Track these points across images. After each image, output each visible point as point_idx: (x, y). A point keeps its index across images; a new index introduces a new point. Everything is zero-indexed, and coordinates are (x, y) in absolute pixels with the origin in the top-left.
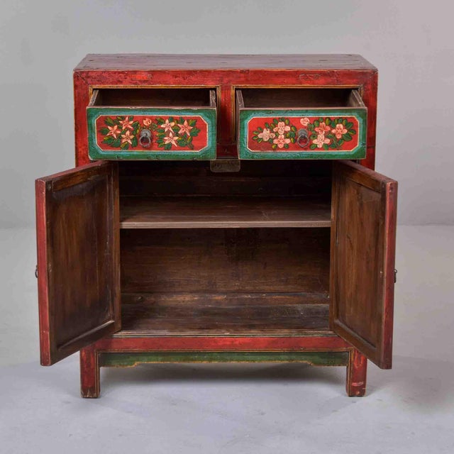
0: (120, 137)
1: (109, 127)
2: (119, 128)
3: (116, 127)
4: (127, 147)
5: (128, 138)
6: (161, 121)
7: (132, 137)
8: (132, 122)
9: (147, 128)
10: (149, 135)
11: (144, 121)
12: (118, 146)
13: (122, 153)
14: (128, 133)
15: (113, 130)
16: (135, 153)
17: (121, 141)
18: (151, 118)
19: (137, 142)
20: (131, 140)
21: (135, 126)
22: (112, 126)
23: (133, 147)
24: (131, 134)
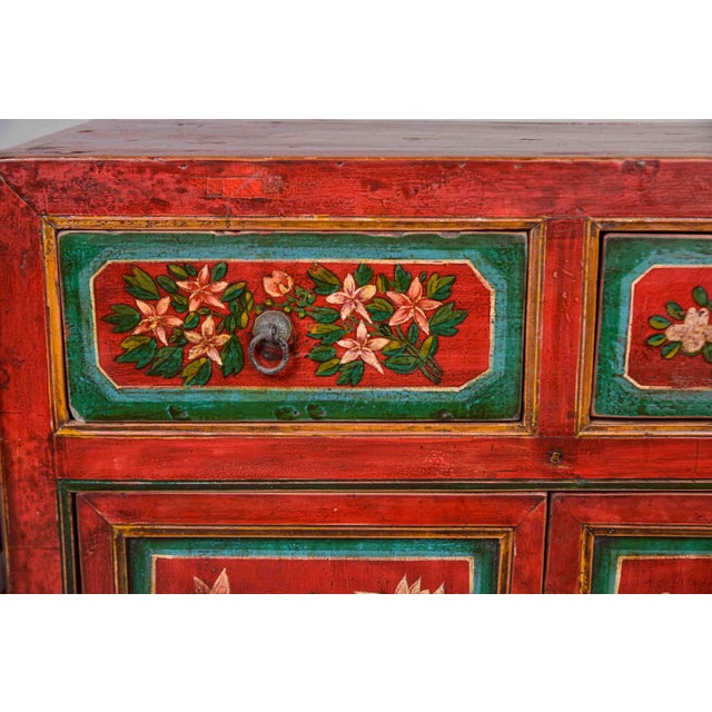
0: (178, 340)
1: (142, 306)
2: (177, 308)
3: (165, 303)
4: (207, 374)
5: (208, 345)
6: (323, 281)
7: (223, 339)
8: (222, 285)
9: (276, 305)
10: (285, 329)
11: (267, 282)
12: (174, 374)
13: (187, 398)
14: (208, 324)
15: (154, 314)
16: (234, 398)
17: (184, 355)
18: (291, 270)
19: (243, 358)
20: (220, 350)
21: (235, 300)
22: (152, 301)
23: (226, 376)
24: (218, 330)
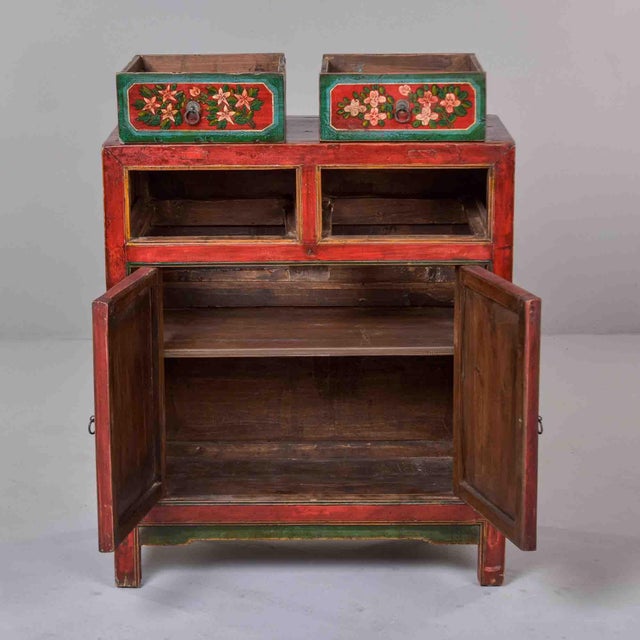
0: (159, 112)
1: (146, 100)
2: (159, 100)
3: (154, 99)
4: (169, 125)
5: (169, 114)
6: (212, 90)
7: (175, 112)
8: (175, 92)
9: (194, 99)
10: (197, 109)
11: (191, 91)
12: (157, 125)
13: (161, 134)
14: (170, 106)
15: (150, 103)
16: (179, 134)
17: (161, 118)
18: (199, 86)
19: (182, 119)
20: (174, 116)
21: (179, 97)
22: (149, 98)
23: (177, 125)
24: (173, 109)
